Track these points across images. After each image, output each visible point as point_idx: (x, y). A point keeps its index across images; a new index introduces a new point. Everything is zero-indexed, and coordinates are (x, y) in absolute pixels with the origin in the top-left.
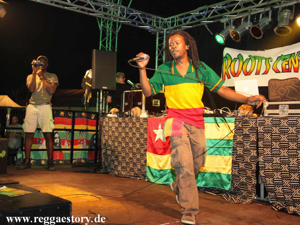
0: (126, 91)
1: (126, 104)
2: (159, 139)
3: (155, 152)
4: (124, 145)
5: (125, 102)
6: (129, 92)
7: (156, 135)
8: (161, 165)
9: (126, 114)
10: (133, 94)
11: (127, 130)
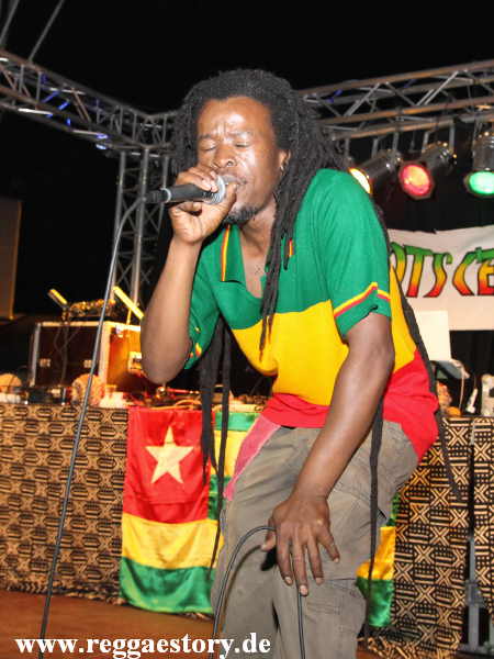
0: (46, 324)
1: (46, 362)
2: (167, 477)
3: (150, 512)
4: (41, 491)
5: (41, 356)
6: (56, 328)
7: (155, 463)
8: (169, 553)
9: (52, 395)
10: (69, 336)
11: (56, 444)
